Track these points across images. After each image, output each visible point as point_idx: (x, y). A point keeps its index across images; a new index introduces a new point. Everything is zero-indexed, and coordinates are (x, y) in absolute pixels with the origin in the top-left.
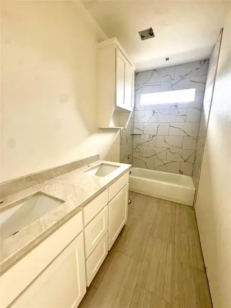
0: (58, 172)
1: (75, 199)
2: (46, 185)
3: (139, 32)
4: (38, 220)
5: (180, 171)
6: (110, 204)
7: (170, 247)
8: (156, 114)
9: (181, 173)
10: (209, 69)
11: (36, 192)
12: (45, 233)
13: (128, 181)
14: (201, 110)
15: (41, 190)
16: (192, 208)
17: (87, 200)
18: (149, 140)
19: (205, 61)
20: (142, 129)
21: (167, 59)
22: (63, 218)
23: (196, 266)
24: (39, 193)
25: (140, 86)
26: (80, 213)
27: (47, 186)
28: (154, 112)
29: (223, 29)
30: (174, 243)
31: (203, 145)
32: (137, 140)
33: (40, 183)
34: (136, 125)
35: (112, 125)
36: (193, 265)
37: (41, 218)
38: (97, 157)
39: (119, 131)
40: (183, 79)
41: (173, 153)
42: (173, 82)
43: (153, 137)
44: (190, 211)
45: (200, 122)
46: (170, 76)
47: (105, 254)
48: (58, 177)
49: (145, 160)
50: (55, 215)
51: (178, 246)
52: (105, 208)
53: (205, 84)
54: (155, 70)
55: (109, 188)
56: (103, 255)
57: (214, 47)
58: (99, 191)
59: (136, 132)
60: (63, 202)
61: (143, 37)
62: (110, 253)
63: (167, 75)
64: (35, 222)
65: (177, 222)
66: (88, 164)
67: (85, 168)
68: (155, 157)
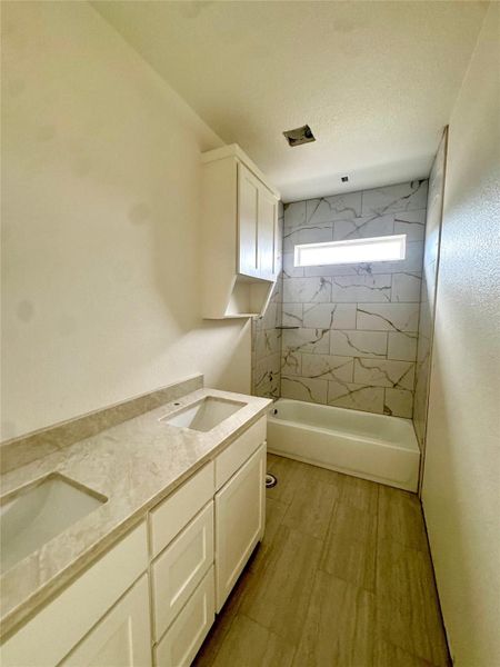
0: (105, 422)
1: (132, 493)
2: (73, 454)
3: (284, 133)
4: (36, 553)
5: (385, 407)
6: (218, 496)
7: (366, 599)
8: (326, 284)
9: (388, 411)
10: (430, 197)
11: (48, 474)
12: (45, 589)
13: (265, 437)
14: (420, 277)
15: (59, 468)
16: (416, 496)
17: (160, 495)
18: (316, 339)
19: (421, 182)
20: (300, 316)
21: (344, 179)
22: (96, 547)
23: (428, 657)
24: (54, 477)
25: (293, 230)
26: (143, 527)
27: (74, 458)
28: (323, 281)
29: (447, 127)
30: (374, 591)
31: (429, 354)
32: (290, 340)
33: (60, 449)
34: (286, 308)
35: (231, 311)
36: (421, 654)
37: (44, 548)
38: (199, 383)
39: (249, 321)
40: (379, 215)
41: (368, 368)
42: (359, 222)
43: (324, 332)
44: (411, 504)
45: (420, 302)
46: (352, 210)
47: (206, 623)
48: (105, 433)
49: (307, 381)
50: (78, 537)
51: (384, 597)
52: (207, 507)
53: (425, 225)
54: (322, 198)
55: (218, 458)
56: (203, 627)
57: (436, 157)
58: (191, 469)
59: (286, 322)
60: (103, 500)
61: (292, 141)
62: (220, 619)
63: (347, 209)
64: (27, 560)
65: (382, 534)
66: (176, 398)
67: (169, 408)
68: (329, 376)
